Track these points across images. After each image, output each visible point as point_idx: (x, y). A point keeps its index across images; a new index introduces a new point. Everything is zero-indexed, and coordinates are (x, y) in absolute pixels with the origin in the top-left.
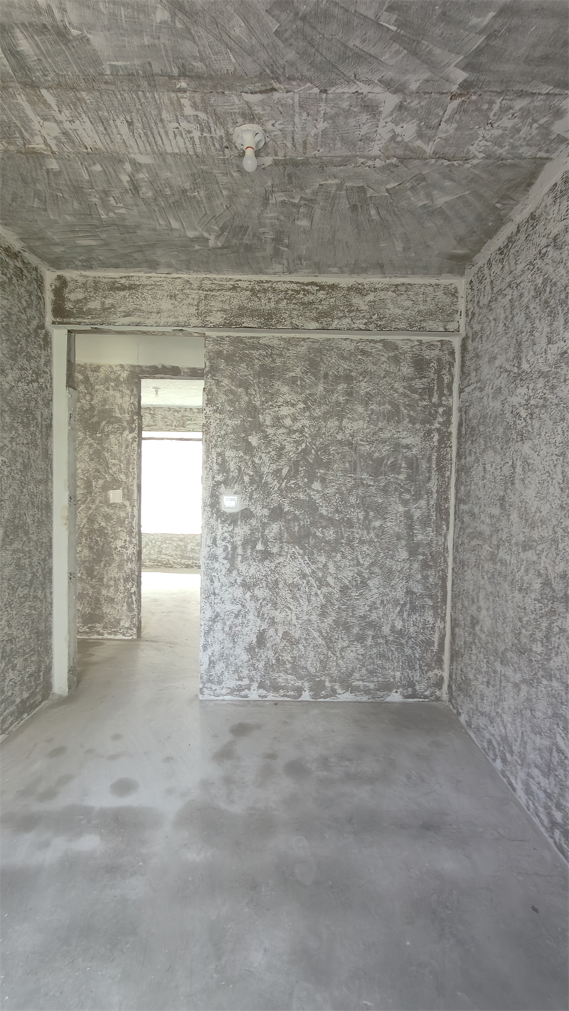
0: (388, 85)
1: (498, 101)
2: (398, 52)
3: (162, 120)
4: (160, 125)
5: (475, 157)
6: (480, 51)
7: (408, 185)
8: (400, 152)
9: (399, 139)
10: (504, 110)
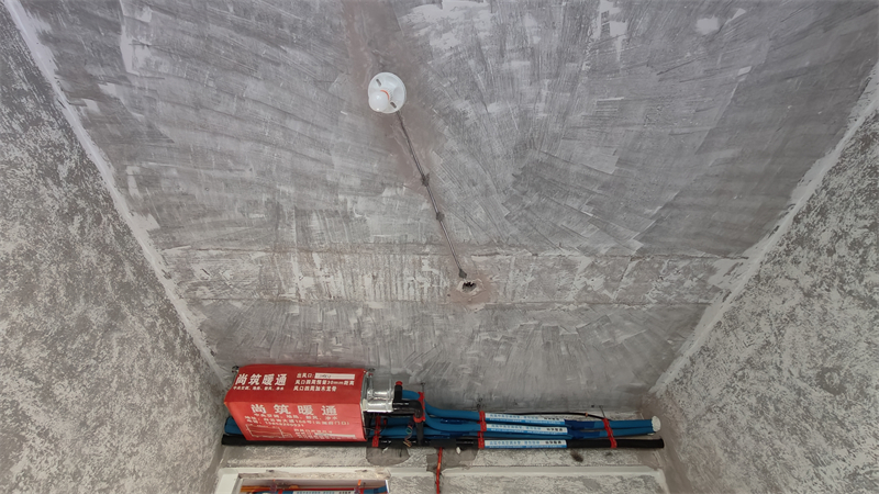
0: (584, 250)
1: (666, 262)
2: (593, 230)
3: (402, 275)
4: (399, 279)
5: (649, 302)
6: (651, 230)
7: (595, 325)
8: (590, 299)
9: (590, 289)
10: (670, 269)
